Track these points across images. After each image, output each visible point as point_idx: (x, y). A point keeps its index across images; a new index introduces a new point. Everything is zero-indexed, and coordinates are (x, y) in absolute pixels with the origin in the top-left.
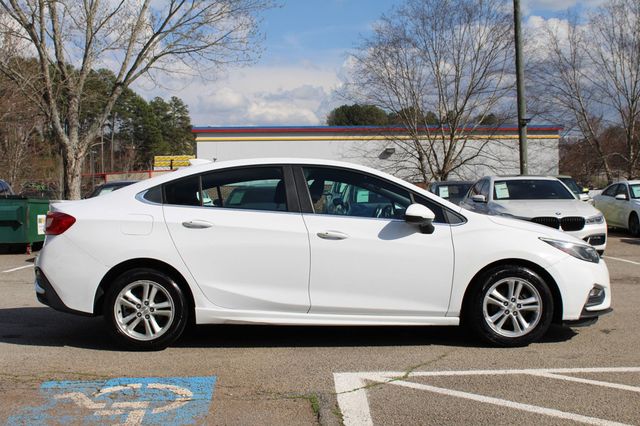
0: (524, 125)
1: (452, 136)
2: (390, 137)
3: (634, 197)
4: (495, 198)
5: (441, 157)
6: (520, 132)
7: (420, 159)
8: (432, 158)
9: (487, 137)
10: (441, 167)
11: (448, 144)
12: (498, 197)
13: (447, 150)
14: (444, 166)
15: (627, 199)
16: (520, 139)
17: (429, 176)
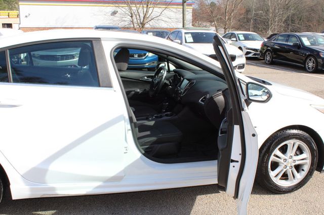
0: (185, 2)
1: (147, 6)
2: (117, 5)
3: (239, 40)
4: (186, 42)
5: (142, 15)
6: (183, 5)
7: (132, 17)
8: (138, 16)
9: (165, 6)
10: (142, 21)
11: (145, 10)
12: (188, 41)
13: (145, 13)
14: (143, 20)
15: (237, 41)
16: (183, 8)
17: (135, 25)
